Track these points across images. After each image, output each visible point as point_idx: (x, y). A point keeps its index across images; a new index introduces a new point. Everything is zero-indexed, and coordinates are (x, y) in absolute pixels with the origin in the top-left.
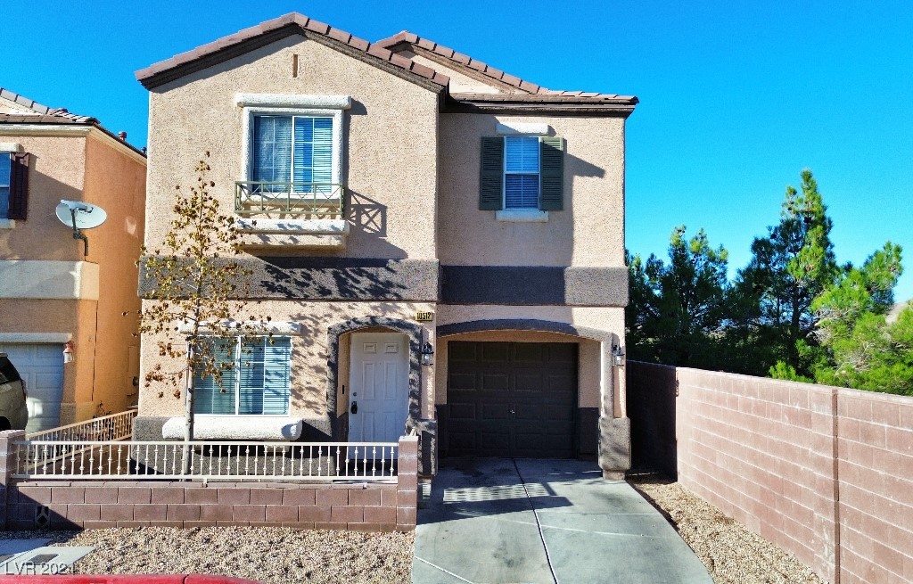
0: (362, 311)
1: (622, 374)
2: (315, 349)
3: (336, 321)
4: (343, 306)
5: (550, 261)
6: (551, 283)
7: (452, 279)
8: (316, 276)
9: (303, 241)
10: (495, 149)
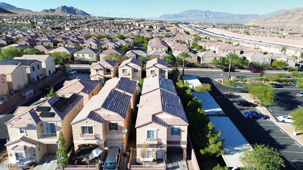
0: (159, 149)
1: (186, 152)
2: (155, 152)
3: (156, 150)
4: (157, 148)
5: (179, 140)
6: (179, 143)
7: (168, 142)
8: (154, 146)
9: (154, 144)
10: (173, 129)
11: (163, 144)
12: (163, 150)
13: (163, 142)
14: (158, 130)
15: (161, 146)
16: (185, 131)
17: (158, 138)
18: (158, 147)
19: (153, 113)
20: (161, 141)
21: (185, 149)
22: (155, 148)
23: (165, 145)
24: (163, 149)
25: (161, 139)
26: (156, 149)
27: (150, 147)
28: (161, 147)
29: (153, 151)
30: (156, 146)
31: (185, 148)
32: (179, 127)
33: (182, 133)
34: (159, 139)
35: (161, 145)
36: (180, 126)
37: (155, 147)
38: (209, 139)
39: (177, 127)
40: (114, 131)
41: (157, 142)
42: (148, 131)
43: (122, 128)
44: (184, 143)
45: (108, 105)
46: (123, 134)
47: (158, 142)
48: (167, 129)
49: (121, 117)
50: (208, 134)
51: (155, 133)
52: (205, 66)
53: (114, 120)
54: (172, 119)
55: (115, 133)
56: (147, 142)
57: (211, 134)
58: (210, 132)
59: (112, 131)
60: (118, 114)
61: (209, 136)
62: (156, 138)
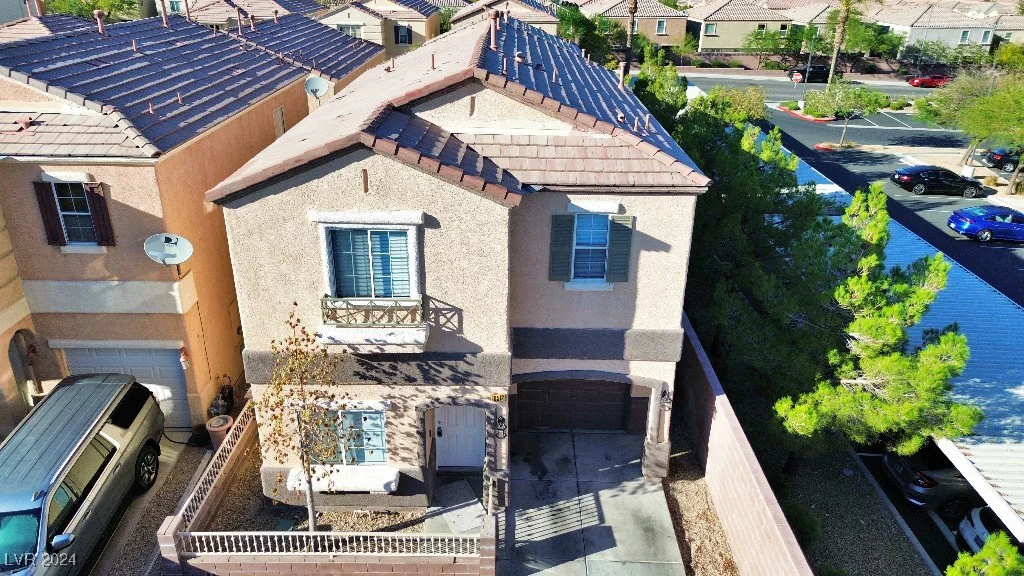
0: (444, 392)
1: (668, 415)
2: (406, 420)
3: (422, 400)
4: (428, 388)
5: (612, 324)
6: (612, 343)
7: (522, 340)
8: (402, 367)
9: (389, 350)
10: (564, 225)
11: (475, 350)
12: (478, 404)
13: (471, 334)
14: (430, 222)
15: (462, 366)
16: (665, 247)
17: (426, 299)
18: (430, 380)
20: (460, 329)
21: (664, 394)
22: (408, 390)
23: (493, 361)
24: (481, 393)
25: (459, 311)
26: (419, 396)
27: (364, 377)
28: (460, 379)
29: (394, 407)
30: (412, 370)
31: (665, 384)
32: (622, 209)
33: (646, 263)
34: (438, 311)
35: (460, 357)
36: (626, 200)
37: (410, 380)
39: (605, 205)
40: (93, 257)
41: (421, 336)
43: (150, 227)
44: (653, 344)
47: (435, 333)
48: (513, 213)
50: (852, 282)
51: (404, 250)
52: (716, 60)
53: (70, 159)
55: (98, 264)
57: (875, 275)
58: (868, 262)
59: (71, 248)
60: (116, 117)
61: (853, 291)
62: (416, 296)
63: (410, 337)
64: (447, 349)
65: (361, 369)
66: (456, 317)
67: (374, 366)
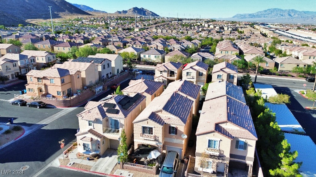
0: (220, 161)
1: (252, 169)
2: (215, 164)
3: (217, 162)
5: (244, 155)
6: (244, 158)
7: (231, 156)
8: (215, 157)
9: (215, 155)
10: (238, 142)
11: (225, 156)
13: (225, 154)
14: (221, 140)
15: (223, 158)
16: (252, 146)
17: (220, 149)
18: (219, 159)
19: (217, 122)
20: (223, 153)
21: (251, 166)
23: (227, 158)
24: (225, 162)
25: (223, 151)
27: (210, 158)
28: (223, 160)
29: (213, 162)
30: (217, 158)
31: (251, 164)
32: (246, 141)
33: (249, 148)
34: (221, 151)
35: (223, 157)
37: (216, 159)
38: (282, 159)
39: (244, 140)
40: (174, 136)
41: (219, 154)
42: (209, 141)
43: (182, 133)
44: (250, 159)
45: (170, 108)
46: (183, 139)
47: (220, 153)
48: (231, 141)
49: (181, 121)
50: (281, 153)
51: (217, 143)
52: (284, 74)
53: (175, 124)
54: (238, 130)
55: (174, 137)
56: (207, 152)
57: (285, 153)
58: (284, 151)
59: (172, 134)
60: (179, 118)
61: (282, 155)
62: (218, 149)
63: (217, 154)
64: (221, 156)
65: (210, 156)
66: (223, 152)
67: (211, 156)
